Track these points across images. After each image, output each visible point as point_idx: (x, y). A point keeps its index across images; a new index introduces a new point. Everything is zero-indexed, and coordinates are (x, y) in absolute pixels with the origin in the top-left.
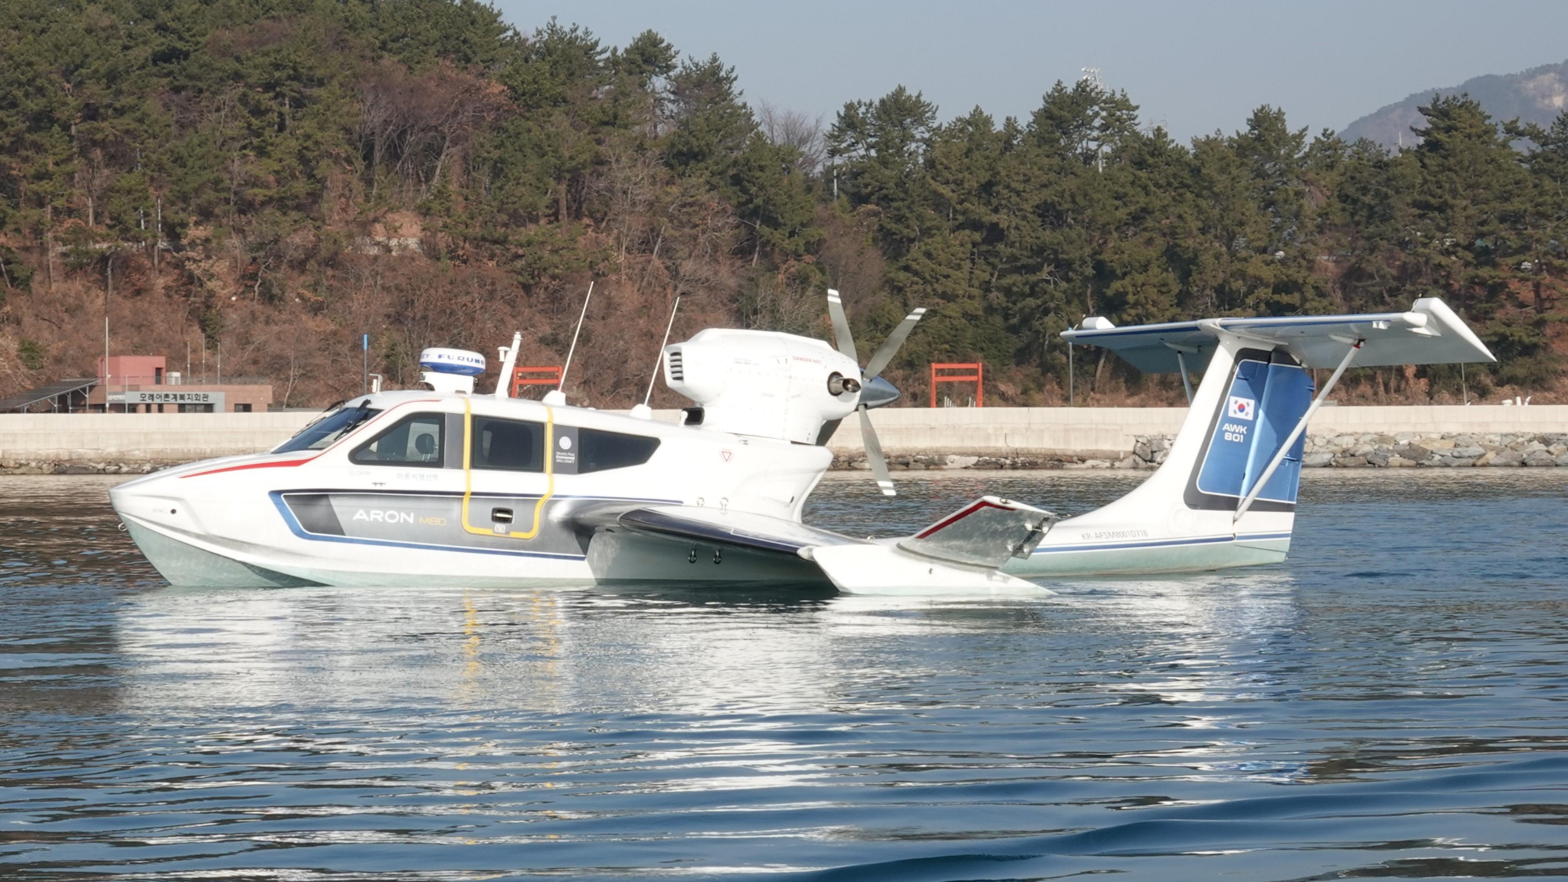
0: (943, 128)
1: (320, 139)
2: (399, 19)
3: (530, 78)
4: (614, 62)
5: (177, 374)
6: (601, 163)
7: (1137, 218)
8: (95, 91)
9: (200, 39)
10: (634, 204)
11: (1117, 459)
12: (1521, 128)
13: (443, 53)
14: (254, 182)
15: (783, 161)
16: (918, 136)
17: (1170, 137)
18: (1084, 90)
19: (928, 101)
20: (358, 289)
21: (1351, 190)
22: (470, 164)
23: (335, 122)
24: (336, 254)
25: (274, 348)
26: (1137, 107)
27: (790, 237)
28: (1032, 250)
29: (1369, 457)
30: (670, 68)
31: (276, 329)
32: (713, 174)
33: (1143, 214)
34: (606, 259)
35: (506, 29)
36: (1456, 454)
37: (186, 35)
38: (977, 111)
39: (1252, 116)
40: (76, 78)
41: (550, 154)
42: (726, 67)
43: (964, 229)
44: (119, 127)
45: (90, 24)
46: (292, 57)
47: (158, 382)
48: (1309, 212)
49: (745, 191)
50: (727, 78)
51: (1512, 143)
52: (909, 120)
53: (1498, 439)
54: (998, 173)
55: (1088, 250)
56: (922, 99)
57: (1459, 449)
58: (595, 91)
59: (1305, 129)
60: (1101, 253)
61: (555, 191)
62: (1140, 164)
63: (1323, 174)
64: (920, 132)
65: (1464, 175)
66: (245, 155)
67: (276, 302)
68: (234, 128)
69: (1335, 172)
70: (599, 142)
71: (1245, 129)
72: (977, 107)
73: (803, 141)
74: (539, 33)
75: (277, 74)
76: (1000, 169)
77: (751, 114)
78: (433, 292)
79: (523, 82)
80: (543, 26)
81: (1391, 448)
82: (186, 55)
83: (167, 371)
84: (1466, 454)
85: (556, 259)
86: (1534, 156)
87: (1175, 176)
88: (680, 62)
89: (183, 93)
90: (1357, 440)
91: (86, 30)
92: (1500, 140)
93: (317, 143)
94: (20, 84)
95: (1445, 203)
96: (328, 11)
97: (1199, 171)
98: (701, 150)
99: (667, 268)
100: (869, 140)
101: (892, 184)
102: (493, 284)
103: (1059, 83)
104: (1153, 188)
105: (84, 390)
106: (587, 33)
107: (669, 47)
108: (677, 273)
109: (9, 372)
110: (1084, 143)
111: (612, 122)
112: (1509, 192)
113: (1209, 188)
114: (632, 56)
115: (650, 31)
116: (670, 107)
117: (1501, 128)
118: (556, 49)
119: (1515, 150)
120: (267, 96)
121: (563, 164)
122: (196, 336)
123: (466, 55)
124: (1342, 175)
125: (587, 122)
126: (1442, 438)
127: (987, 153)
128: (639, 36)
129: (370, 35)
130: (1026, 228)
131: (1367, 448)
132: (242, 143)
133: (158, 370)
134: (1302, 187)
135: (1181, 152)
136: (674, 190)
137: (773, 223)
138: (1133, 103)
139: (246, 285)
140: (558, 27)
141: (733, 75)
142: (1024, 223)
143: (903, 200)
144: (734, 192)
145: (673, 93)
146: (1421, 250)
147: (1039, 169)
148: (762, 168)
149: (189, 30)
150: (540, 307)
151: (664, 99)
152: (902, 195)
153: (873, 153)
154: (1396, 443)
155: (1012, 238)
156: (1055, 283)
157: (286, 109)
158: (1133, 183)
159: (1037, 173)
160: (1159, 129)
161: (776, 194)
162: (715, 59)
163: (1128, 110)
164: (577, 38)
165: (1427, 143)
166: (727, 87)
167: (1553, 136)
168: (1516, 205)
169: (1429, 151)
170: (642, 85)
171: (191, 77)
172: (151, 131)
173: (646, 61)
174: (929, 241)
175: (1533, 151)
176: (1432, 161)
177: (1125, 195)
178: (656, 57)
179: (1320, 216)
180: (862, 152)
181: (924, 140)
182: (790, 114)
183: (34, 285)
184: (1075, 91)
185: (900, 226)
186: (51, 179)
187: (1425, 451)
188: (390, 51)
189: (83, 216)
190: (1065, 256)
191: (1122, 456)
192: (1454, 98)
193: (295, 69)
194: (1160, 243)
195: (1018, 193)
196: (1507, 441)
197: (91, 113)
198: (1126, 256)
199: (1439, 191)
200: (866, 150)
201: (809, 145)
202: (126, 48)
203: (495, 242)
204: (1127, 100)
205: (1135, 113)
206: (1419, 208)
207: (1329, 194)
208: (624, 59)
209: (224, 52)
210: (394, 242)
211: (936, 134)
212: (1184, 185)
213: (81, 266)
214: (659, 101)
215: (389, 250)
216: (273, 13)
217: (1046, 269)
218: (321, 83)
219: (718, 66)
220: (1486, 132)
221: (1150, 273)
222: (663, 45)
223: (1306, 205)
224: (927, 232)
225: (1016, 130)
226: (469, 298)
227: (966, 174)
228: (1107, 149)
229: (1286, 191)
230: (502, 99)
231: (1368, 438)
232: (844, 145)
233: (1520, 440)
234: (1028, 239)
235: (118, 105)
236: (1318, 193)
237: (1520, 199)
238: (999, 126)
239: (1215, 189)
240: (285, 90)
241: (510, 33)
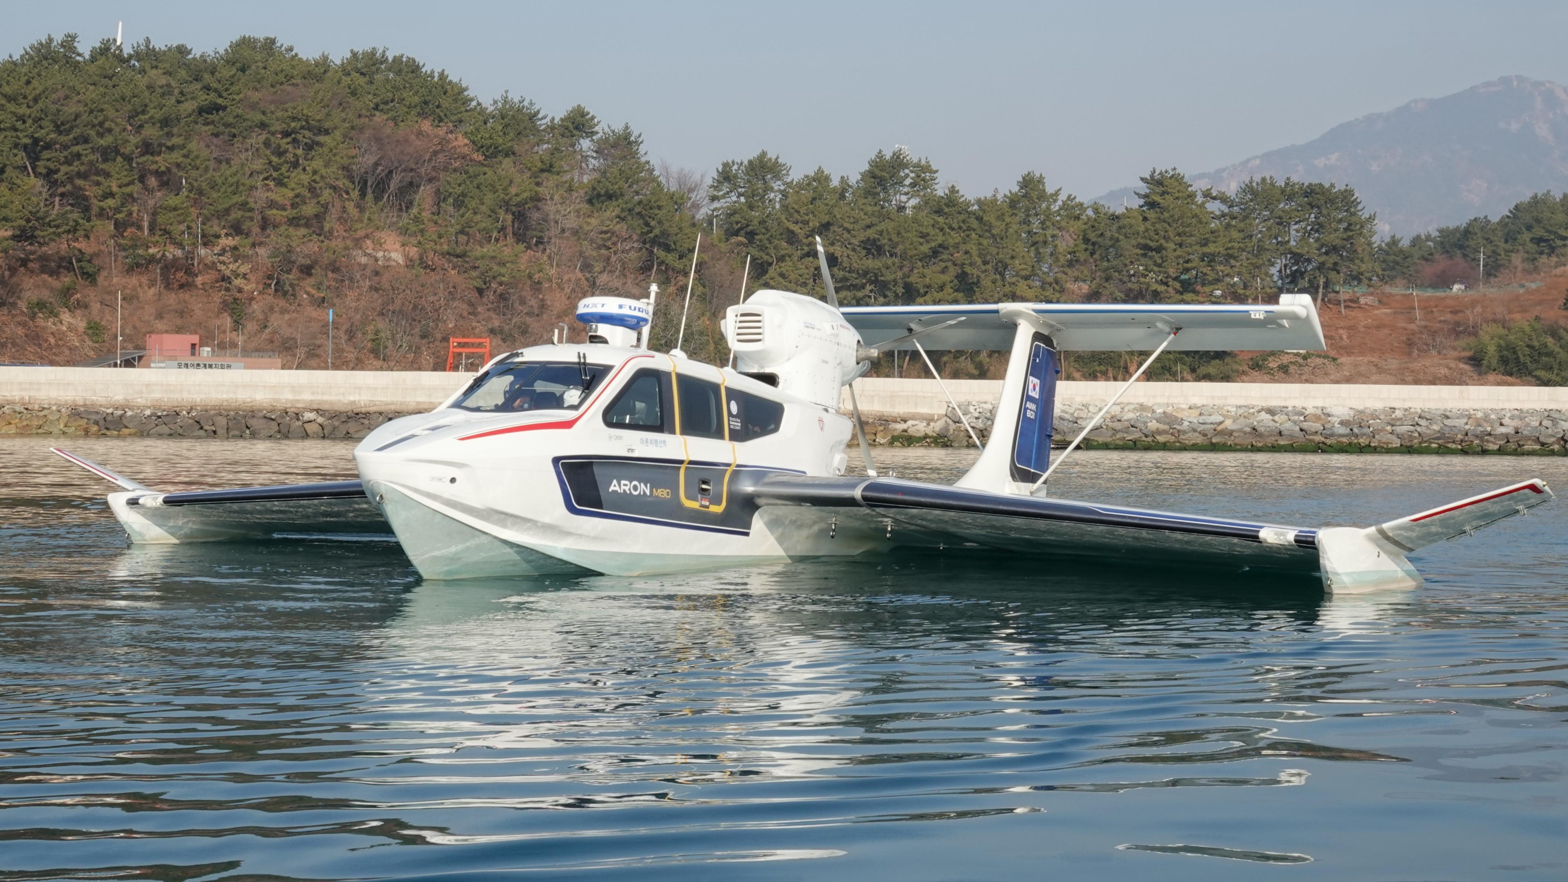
0: (795, 183)
1: (324, 174)
2: (389, 88)
3: (487, 136)
4: (552, 128)
5: (209, 349)
6: (539, 200)
7: (935, 253)
8: (151, 132)
9: (235, 97)
10: (563, 231)
11: (932, 420)
12: (1214, 194)
13: (422, 115)
14: (272, 204)
15: (676, 203)
16: (776, 188)
17: (961, 193)
18: (898, 158)
19: (784, 162)
20: (350, 288)
21: (1092, 236)
22: (440, 198)
23: (336, 161)
24: (335, 261)
25: (287, 332)
26: (937, 171)
27: (680, 259)
28: (858, 273)
29: (1132, 423)
30: (594, 133)
31: (287, 317)
32: (623, 211)
33: (941, 249)
34: (540, 271)
35: (472, 100)
36: (1201, 421)
37: (225, 94)
38: (820, 171)
39: (1021, 180)
40: (137, 121)
41: (500, 191)
42: (635, 134)
43: (809, 257)
44: (170, 161)
45: (150, 83)
46: (305, 112)
47: (193, 354)
48: (1061, 250)
49: (647, 224)
50: (636, 142)
51: (1207, 205)
52: (769, 176)
53: (1234, 409)
54: (835, 216)
55: (900, 274)
56: (780, 161)
57: (1203, 417)
58: (536, 148)
59: (1060, 190)
60: (908, 277)
61: (504, 220)
62: (939, 212)
63: (1072, 222)
64: (777, 185)
65: (1175, 225)
66: (267, 185)
67: (288, 297)
68: (258, 164)
69: (1081, 222)
70: (538, 184)
71: (1016, 189)
72: (820, 167)
73: (691, 190)
74: (495, 102)
75: (293, 124)
76: (836, 213)
77: (653, 170)
78: (408, 292)
79: (482, 138)
80: (498, 97)
81: (1149, 415)
82: (224, 108)
83: (201, 346)
84: (1209, 421)
85: (503, 270)
86: (1223, 215)
87: (964, 221)
88: (601, 129)
89: (221, 137)
90: (1123, 409)
91: (147, 87)
92: (1199, 203)
93: (322, 177)
94: (94, 126)
95: (1161, 245)
96: (335, 80)
97: (982, 219)
98: (615, 192)
99: (587, 279)
100: (740, 190)
101: (755, 222)
102: (454, 287)
103: (880, 152)
104: (948, 230)
105: (134, 359)
106: (531, 104)
107: (593, 118)
108: (594, 283)
109: (77, 344)
110: (898, 197)
111: (549, 169)
112: (1207, 239)
113: (989, 231)
114: (565, 124)
115: (579, 106)
116: (593, 163)
117: (1199, 194)
118: (508, 115)
119: (1209, 210)
120: (285, 140)
121: (510, 199)
122: (227, 321)
123: (439, 116)
124: (1086, 224)
125: (530, 170)
126: (1190, 408)
127: (826, 201)
128: (571, 109)
129: (369, 100)
130: (855, 258)
131: (1131, 415)
132: (266, 175)
133: (193, 346)
134: (1056, 232)
135: (968, 204)
136: (594, 221)
137: (668, 249)
138: (934, 168)
139: (265, 284)
140: (510, 98)
141: (640, 140)
142: (853, 253)
143: (764, 234)
144: (639, 225)
145: (596, 152)
146: (1142, 280)
147: (865, 214)
148: (659, 208)
149: (227, 90)
150: (490, 306)
151: (588, 156)
152: (763, 231)
153: (743, 199)
154: (1154, 412)
155: (844, 265)
156: (875, 298)
157: (300, 152)
158: (933, 226)
159: (863, 217)
160: (953, 187)
161: (671, 226)
162: (627, 128)
163: (931, 173)
164: (523, 107)
165: (1146, 203)
166: (635, 148)
167: (1237, 200)
168: (1211, 248)
169: (1149, 209)
170: (573, 145)
171: (227, 125)
172: (193, 164)
173: (577, 128)
174: (783, 265)
175: (1222, 212)
176: (1152, 215)
177: (928, 234)
178: (583, 125)
179: (1070, 253)
180: (734, 199)
181: (780, 191)
182: (682, 170)
183: (100, 279)
184: (892, 158)
185: (762, 254)
186: (114, 198)
187: (1176, 418)
188: (382, 110)
189: (140, 228)
190: (882, 278)
191: (936, 418)
192: (1166, 172)
193: (307, 121)
194: (953, 271)
195: (849, 231)
196: (1241, 411)
197: (147, 148)
198: (927, 280)
199: (1157, 237)
200: (738, 197)
201: (695, 193)
202: (179, 102)
203: (457, 256)
204: (930, 166)
205: (935, 175)
206: (1141, 249)
207: (1075, 237)
208: (559, 126)
209: (254, 106)
210: (380, 254)
211: (790, 187)
212: (969, 229)
213: (138, 265)
214: (585, 158)
215: (376, 260)
216: (294, 81)
217: (869, 287)
218: (327, 132)
219: (629, 133)
220: (1189, 196)
221: (945, 292)
222: (589, 116)
223: (1059, 245)
224: (781, 259)
225: (849, 186)
226: (437, 298)
227: (811, 216)
228: (913, 202)
229: (1045, 235)
230: (466, 150)
231: (1132, 407)
232: (721, 193)
233: (1251, 411)
234: (855, 265)
235: (169, 144)
236: (1069, 237)
237: (1215, 245)
238: (835, 182)
239: (993, 231)
240: (300, 137)
241: (474, 103)
